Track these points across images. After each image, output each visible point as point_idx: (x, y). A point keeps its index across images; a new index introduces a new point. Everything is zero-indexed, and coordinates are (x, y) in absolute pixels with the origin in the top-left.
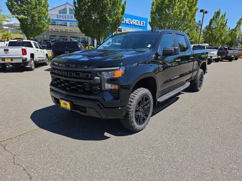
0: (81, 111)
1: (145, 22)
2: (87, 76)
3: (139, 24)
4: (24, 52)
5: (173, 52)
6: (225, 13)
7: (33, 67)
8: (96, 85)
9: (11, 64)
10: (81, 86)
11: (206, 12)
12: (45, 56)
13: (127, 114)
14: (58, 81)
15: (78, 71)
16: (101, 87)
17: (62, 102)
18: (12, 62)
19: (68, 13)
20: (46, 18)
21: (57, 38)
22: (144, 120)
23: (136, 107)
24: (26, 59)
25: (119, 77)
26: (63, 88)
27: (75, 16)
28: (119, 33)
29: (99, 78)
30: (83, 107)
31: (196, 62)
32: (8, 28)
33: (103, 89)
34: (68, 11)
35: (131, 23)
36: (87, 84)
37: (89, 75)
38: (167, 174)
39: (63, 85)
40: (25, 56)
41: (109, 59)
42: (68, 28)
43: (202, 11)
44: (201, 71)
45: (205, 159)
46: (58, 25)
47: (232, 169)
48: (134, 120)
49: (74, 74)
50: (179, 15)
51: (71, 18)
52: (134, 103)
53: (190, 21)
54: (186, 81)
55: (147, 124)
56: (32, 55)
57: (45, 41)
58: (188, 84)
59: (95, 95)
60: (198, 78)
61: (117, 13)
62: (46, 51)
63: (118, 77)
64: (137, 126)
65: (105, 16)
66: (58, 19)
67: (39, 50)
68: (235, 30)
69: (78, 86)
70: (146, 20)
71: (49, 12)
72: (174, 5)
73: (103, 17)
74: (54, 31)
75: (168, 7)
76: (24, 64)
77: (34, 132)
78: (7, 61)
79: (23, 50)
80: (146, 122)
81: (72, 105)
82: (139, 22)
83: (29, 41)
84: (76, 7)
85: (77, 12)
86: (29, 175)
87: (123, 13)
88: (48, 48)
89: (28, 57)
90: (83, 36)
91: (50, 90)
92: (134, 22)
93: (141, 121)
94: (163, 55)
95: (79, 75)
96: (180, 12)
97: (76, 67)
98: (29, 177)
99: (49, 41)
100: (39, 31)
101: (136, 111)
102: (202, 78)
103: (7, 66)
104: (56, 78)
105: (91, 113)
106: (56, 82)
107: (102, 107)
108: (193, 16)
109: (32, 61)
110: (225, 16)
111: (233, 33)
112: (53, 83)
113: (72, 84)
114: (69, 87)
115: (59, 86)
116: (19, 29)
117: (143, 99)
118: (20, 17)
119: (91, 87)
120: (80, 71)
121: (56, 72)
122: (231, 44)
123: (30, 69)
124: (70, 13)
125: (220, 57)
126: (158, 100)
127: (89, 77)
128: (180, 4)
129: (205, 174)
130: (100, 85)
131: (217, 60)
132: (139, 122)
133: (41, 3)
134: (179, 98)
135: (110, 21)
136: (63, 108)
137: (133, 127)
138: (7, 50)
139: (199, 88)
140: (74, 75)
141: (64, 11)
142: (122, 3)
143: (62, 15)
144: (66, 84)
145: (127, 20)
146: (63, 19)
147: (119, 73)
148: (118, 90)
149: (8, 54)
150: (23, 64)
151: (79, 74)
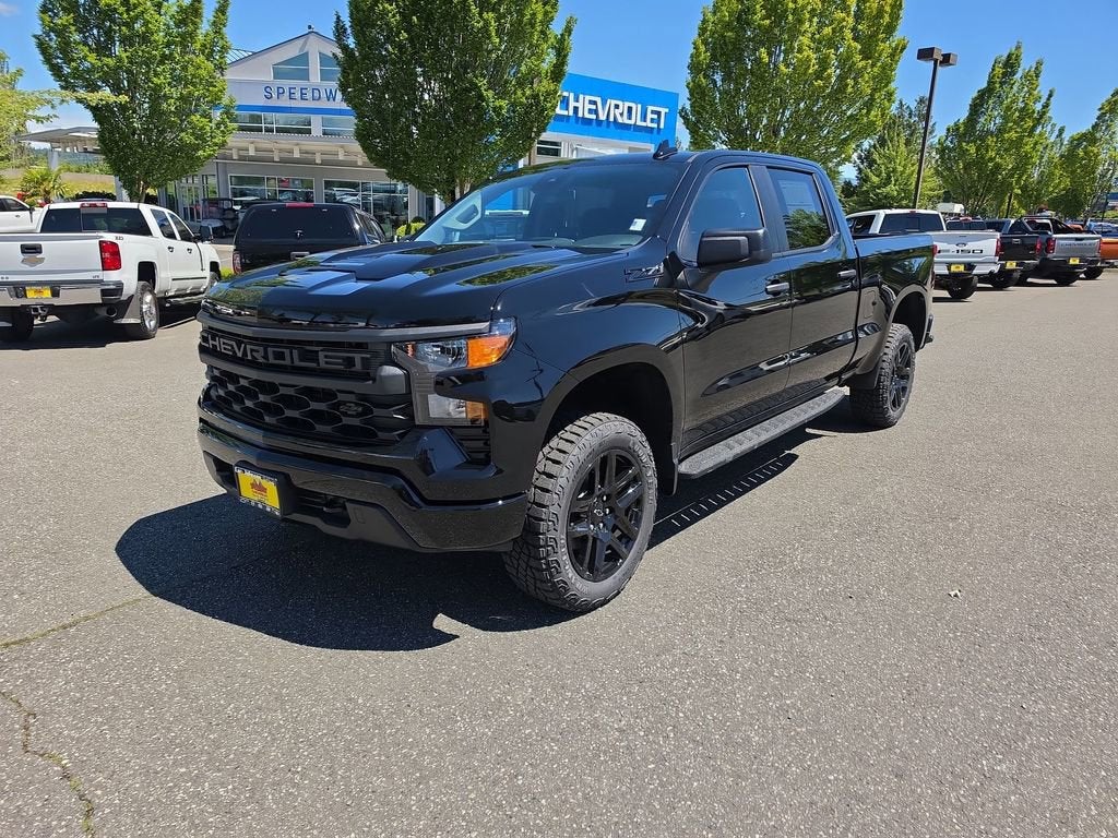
0: (328, 519)
1: (664, 111)
2: (350, 362)
3: (636, 120)
4: (111, 257)
5: (745, 250)
6: (1039, 64)
7: (151, 324)
8: (388, 402)
9: (52, 309)
10: (322, 406)
11: (946, 59)
12: (207, 273)
13: (531, 531)
14: (231, 387)
15: (310, 343)
16: (408, 410)
17: (246, 479)
18: (57, 302)
19: (315, 77)
20: (214, 104)
21: (268, 189)
22: (614, 557)
23: (575, 500)
24: (119, 287)
25: (490, 367)
26: (252, 418)
27: (343, 87)
28: (540, 160)
29: (398, 371)
30: (333, 502)
31: (871, 294)
32: (47, 146)
33: (419, 420)
34: (315, 67)
35: (603, 117)
36: (352, 398)
37: (358, 357)
38: (692, 797)
39: (249, 403)
40: (112, 276)
41: (453, 287)
42: (315, 145)
43: (925, 54)
44: (899, 331)
45: (875, 735)
46: (269, 130)
47: (988, 778)
48: (563, 557)
49: (295, 352)
50: (818, 75)
51: (329, 98)
52: (562, 481)
53: (869, 105)
54: (828, 378)
55: (628, 575)
56: (147, 271)
57: (214, 202)
58: (838, 393)
59: (385, 445)
60: (887, 367)
61: (533, 75)
62: (209, 251)
63: (484, 364)
64: (581, 587)
65: (475, 87)
66: (270, 103)
67: (180, 245)
68: (1089, 138)
69: (314, 405)
70: (669, 98)
71: (229, 75)
72: (794, 32)
73: (468, 90)
74: (252, 159)
75: (768, 39)
76: (110, 312)
77: (126, 615)
78: (32, 297)
79: (104, 246)
80: (624, 565)
81: (286, 489)
82: (637, 108)
83: (134, 205)
84: (345, 48)
85: (353, 72)
86: (81, 797)
87: (557, 73)
88: (219, 236)
89: (127, 277)
90: (379, 177)
91: (197, 425)
92: (617, 110)
93: (600, 563)
94: (700, 265)
95: (317, 361)
96: (824, 63)
97: (312, 325)
98: (83, 806)
99: (226, 205)
100: (184, 160)
101: (575, 518)
102: (909, 363)
103: (36, 322)
104: (224, 373)
105: (368, 525)
106: (221, 392)
107: (416, 499)
108: (884, 78)
109: (148, 298)
110: (1037, 76)
111: (1080, 152)
112: (213, 393)
113: (289, 401)
114: (277, 411)
115: (236, 407)
116: (95, 152)
117: (604, 461)
118: (94, 98)
119: (367, 411)
120: (319, 343)
121: (221, 344)
122: (1071, 204)
123: (138, 333)
124: (325, 76)
125: (1011, 265)
126: (683, 468)
127: (358, 366)
128: (821, 25)
129: (860, 799)
130: (405, 402)
131: (999, 281)
132: (591, 568)
133: (192, 35)
134: (795, 457)
135: (497, 110)
136: (248, 505)
137: (560, 589)
138: (37, 249)
139: (892, 413)
140: (293, 358)
141: (296, 68)
142: (556, 28)
143: (286, 83)
144: (262, 398)
145: (583, 105)
146: (293, 104)
147: (489, 346)
148: (486, 422)
149: (39, 267)
150: (103, 313)
151: (314, 357)
